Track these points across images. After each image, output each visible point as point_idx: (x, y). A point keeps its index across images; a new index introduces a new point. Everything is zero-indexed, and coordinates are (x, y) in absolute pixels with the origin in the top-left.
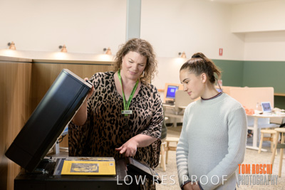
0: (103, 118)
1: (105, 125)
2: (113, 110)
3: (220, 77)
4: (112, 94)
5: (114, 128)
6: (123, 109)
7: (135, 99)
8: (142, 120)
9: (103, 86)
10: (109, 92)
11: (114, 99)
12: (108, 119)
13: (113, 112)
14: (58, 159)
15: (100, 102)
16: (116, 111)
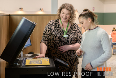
0: (56, 39)
1: (57, 42)
2: (60, 35)
3: (97, 18)
4: (59, 28)
5: (61, 43)
6: (64, 35)
7: (69, 30)
8: (73, 39)
9: (54, 26)
10: (57, 28)
11: (60, 31)
12: (58, 39)
13: (60, 36)
14: (23, 59)
15: (54, 33)
16: (61, 36)
